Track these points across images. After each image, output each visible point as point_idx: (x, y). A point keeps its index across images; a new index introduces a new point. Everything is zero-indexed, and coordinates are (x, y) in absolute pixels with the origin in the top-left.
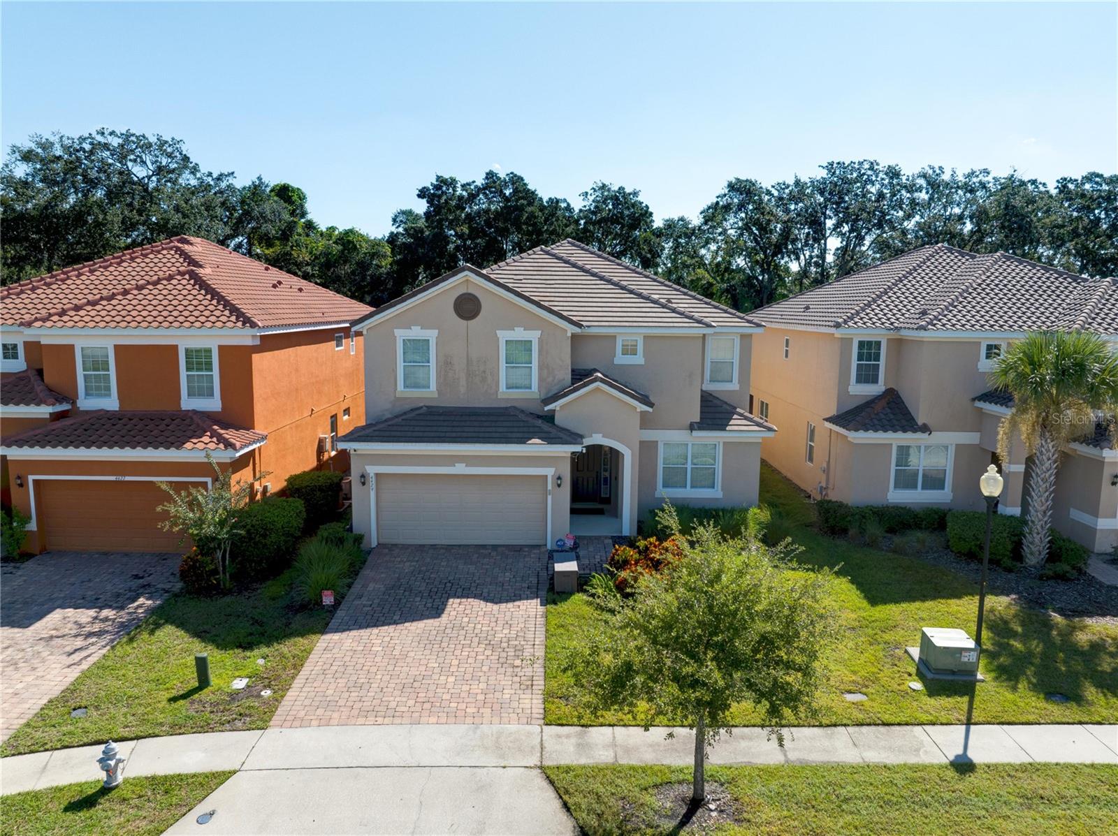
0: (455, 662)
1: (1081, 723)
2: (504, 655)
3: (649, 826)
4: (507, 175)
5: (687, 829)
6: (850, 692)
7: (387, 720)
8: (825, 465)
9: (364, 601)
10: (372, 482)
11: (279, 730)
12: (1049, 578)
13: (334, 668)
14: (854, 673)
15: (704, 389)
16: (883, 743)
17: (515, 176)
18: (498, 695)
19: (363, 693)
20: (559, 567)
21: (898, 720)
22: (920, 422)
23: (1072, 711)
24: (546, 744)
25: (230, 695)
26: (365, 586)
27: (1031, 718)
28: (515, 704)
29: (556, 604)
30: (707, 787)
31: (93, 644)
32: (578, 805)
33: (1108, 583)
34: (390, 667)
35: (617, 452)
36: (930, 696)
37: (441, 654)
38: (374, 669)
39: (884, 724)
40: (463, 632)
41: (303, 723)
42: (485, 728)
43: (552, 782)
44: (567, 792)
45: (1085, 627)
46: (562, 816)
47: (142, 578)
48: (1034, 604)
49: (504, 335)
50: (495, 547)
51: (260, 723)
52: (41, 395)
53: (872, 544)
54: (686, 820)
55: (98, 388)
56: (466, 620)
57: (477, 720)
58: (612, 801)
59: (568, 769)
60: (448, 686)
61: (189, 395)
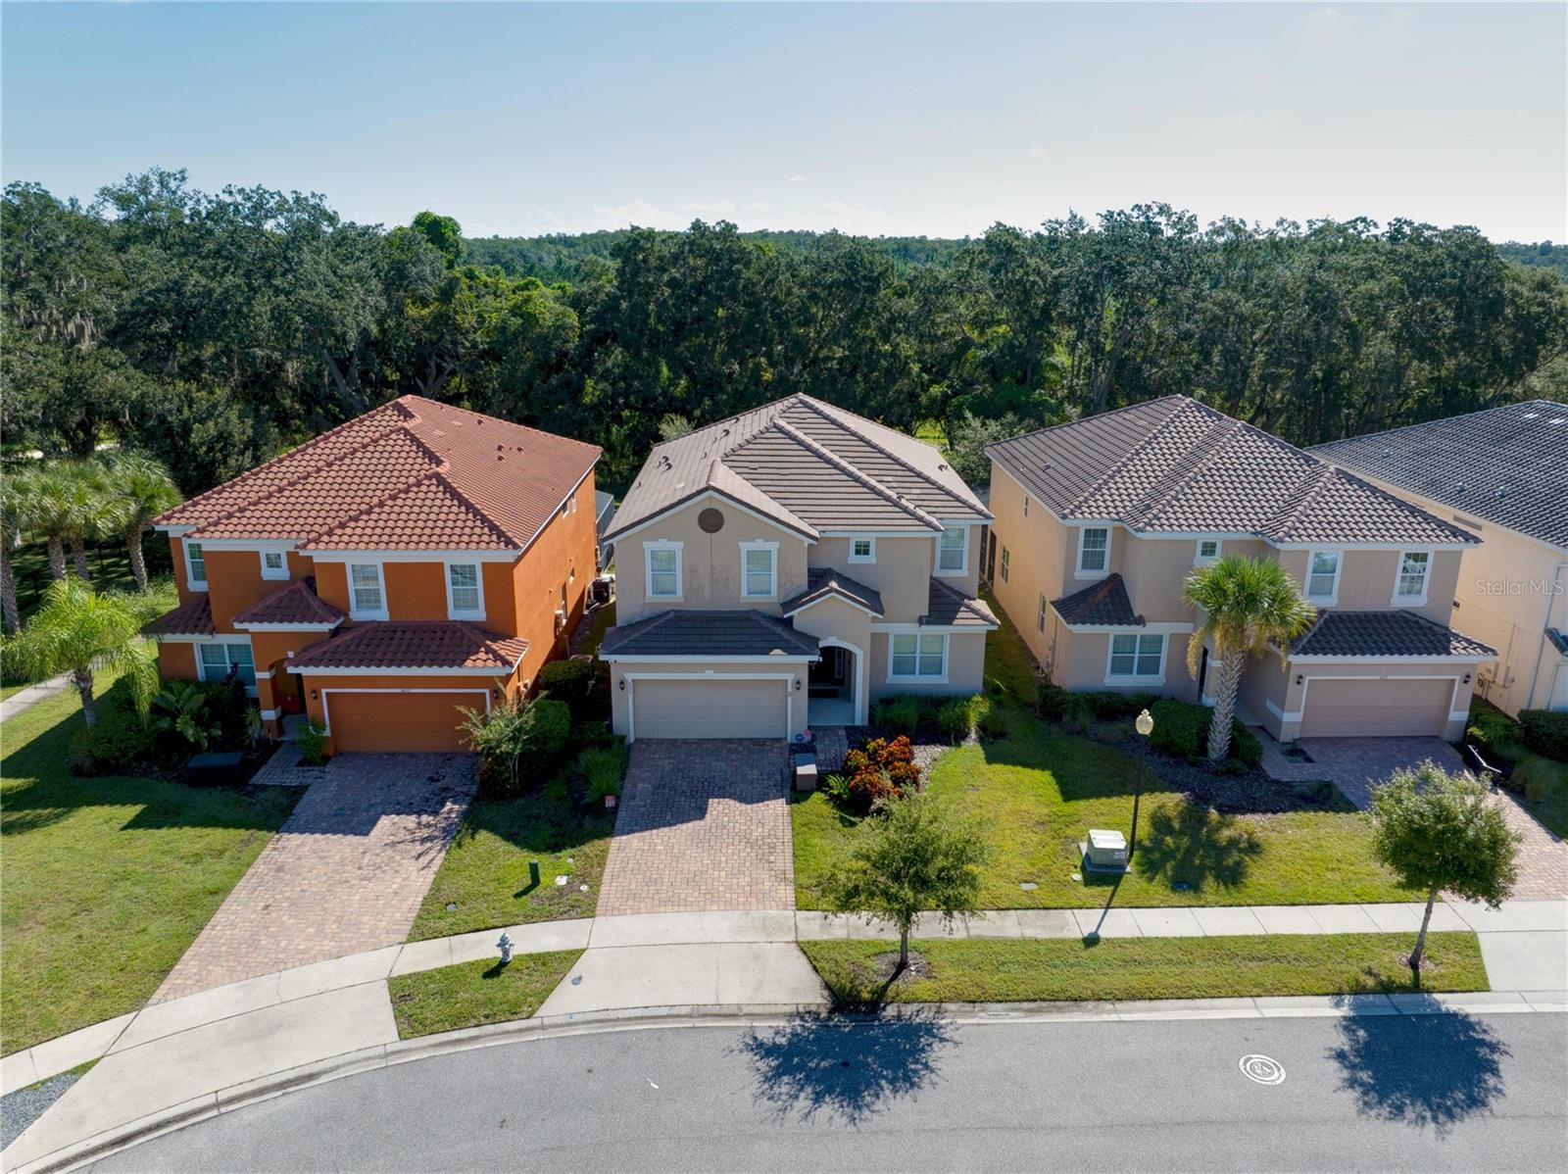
0: (723, 859)
1: (1189, 906)
2: (760, 852)
3: (871, 982)
4: (718, 223)
5: (895, 983)
6: (1026, 882)
7: (681, 909)
8: (1051, 643)
9: (637, 802)
10: (629, 687)
11: (604, 918)
12: (1223, 774)
13: (631, 866)
14: (1033, 865)
15: (935, 575)
16: (1039, 923)
17: (727, 224)
18: (760, 886)
19: (658, 886)
20: (801, 770)
21: (1056, 905)
22: (1136, 614)
23: (1188, 897)
24: (799, 925)
25: (558, 890)
26: (635, 786)
27: (1155, 903)
28: (773, 894)
29: (798, 803)
30: (910, 955)
31: (430, 848)
32: (823, 968)
33: (1273, 777)
34: (674, 865)
35: (850, 652)
36: (1085, 885)
37: (712, 852)
38: (662, 866)
39: (1045, 908)
40: (725, 831)
41: (621, 912)
42: (754, 914)
43: (805, 953)
44: (815, 959)
45: (1232, 824)
46: (813, 975)
47: (438, 780)
48: (1201, 799)
49: (745, 547)
50: (740, 741)
51: (591, 914)
52: (320, 612)
53: (1081, 732)
54: (895, 977)
55: (369, 601)
56: (726, 819)
57: (747, 907)
58: (846, 965)
59: (815, 944)
60: (722, 879)
61: (455, 607)
